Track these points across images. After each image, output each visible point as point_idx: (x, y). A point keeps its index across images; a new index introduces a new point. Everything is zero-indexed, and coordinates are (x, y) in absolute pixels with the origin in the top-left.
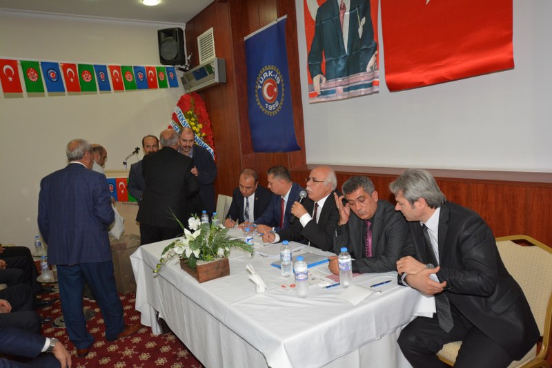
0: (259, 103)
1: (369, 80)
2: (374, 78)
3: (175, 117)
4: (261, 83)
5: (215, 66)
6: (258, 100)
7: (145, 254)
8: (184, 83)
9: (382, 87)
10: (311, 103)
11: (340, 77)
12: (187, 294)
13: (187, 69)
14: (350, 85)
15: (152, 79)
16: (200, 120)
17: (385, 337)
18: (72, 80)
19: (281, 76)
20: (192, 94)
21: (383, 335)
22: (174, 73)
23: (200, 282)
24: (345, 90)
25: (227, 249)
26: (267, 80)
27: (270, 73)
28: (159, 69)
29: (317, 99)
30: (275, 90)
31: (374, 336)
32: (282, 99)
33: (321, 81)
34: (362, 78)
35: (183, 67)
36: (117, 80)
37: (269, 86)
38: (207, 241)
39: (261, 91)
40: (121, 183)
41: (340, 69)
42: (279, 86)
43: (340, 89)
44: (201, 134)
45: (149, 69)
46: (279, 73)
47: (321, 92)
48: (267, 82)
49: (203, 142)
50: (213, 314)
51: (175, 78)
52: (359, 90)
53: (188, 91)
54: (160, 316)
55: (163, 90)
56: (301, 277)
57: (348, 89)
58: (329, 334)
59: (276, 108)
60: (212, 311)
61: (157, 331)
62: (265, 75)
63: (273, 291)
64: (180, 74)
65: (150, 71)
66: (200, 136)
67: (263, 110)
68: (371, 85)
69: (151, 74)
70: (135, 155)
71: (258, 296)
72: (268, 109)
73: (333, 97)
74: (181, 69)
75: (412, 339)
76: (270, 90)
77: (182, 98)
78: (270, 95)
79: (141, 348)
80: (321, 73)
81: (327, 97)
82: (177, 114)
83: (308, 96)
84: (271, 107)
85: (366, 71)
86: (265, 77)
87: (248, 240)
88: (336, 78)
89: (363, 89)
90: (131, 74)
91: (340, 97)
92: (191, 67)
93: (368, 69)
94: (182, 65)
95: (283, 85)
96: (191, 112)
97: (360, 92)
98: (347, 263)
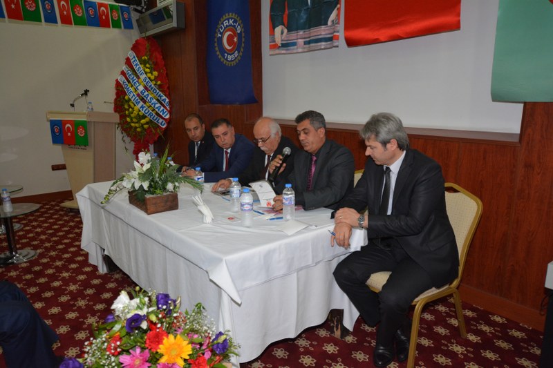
0: (218, 53)
1: (329, 34)
2: (335, 32)
3: (128, 62)
4: (222, 31)
5: (173, 9)
6: (217, 49)
7: (92, 191)
8: (139, 26)
9: (342, 42)
10: (270, 55)
11: (302, 29)
12: (134, 225)
13: (144, 10)
14: (311, 38)
15: (104, 17)
16: (155, 67)
17: (320, 264)
18: (13, 6)
19: (242, 26)
20: (148, 38)
21: (319, 262)
22: (129, 14)
23: (149, 214)
24: (305, 43)
25: (177, 184)
26: (227, 28)
27: (231, 22)
28: (112, 6)
29: (277, 51)
30: (235, 40)
31: (310, 262)
32: (242, 50)
33: (282, 33)
34: (323, 31)
35: (139, 8)
36: (65, 13)
37: (230, 35)
38: (157, 175)
39: (220, 39)
40: (68, 125)
41: (302, 21)
42: (239, 36)
43: (301, 41)
44: (156, 82)
45: (101, 5)
46: (241, 22)
47: (282, 44)
48: (227, 31)
49: (158, 91)
50: (160, 241)
51: (130, 19)
52: (319, 44)
53: (144, 35)
54: (106, 253)
55: (116, 31)
56: (246, 207)
57: (309, 42)
58: (268, 255)
59: (236, 58)
60: (159, 239)
61: (103, 269)
62: (226, 23)
63: (219, 222)
64: (135, 16)
65: (103, 8)
66: (155, 85)
67: (222, 59)
68: (331, 39)
69: (103, 10)
70: (84, 96)
71: (204, 225)
72: (227, 59)
73: (293, 49)
74: (136, 10)
75: (346, 272)
76: (230, 39)
77: (137, 41)
78: (230, 45)
79: (86, 284)
80: (284, 25)
81: (288, 50)
82: (131, 58)
83: (268, 47)
84: (230, 58)
85: (327, 24)
86: (225, 25)
87: (198, 179)
88: (297, 30)
89: (323, 43)
90: (81, 8)
91: (300, 50)
92: (147, 10)
93: (329, 23)
94: (137, 6)
95: (243, 35)
96: (146, 58)
97: (321, 45)
98: (290, 198)
